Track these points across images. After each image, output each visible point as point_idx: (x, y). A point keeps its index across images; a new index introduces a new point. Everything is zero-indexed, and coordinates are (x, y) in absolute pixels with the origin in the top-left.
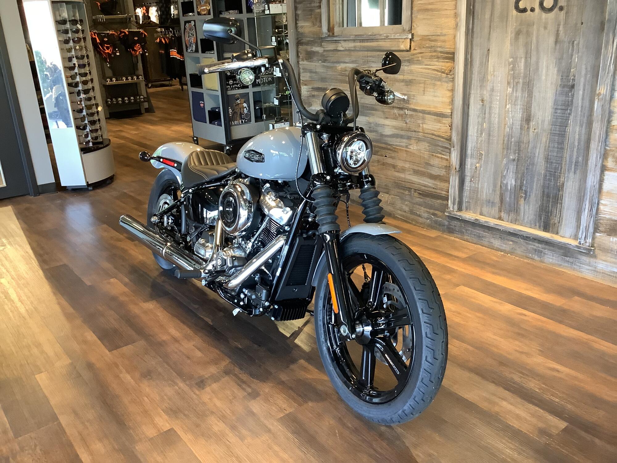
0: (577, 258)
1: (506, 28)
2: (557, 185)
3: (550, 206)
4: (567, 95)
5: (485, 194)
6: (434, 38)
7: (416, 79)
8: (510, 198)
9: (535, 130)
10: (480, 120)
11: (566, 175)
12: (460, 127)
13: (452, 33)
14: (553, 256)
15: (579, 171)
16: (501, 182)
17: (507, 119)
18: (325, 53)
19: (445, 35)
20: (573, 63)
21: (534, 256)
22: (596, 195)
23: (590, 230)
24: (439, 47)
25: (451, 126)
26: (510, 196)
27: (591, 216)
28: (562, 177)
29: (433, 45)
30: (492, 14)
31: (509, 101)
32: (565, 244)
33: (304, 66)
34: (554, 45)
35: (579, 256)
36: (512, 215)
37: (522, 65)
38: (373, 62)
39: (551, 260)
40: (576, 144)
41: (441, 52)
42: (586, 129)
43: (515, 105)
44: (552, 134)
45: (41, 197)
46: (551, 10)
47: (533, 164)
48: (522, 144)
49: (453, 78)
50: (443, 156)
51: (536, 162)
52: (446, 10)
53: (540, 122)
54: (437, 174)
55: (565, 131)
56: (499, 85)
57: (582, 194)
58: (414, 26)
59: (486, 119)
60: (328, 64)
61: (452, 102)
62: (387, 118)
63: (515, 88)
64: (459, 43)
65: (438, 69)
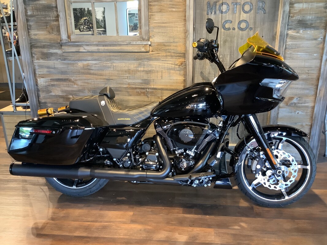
6: (167, 44)
7: (155, 69)
13: (182, 41)
18: (64, 54)
19: (177, 42)
24: (173, 50)
29: (167, 49)
33: (40, 63)
37: (228, 58)
38: (115, 59)
41: (174, 53)
46: (245, 29)
49: (185, 68)
52: (177, 27)
60: (69, 62)
61: (184, 82)
62: (131, 95)
64: (189, 48)
65: (172, 63)
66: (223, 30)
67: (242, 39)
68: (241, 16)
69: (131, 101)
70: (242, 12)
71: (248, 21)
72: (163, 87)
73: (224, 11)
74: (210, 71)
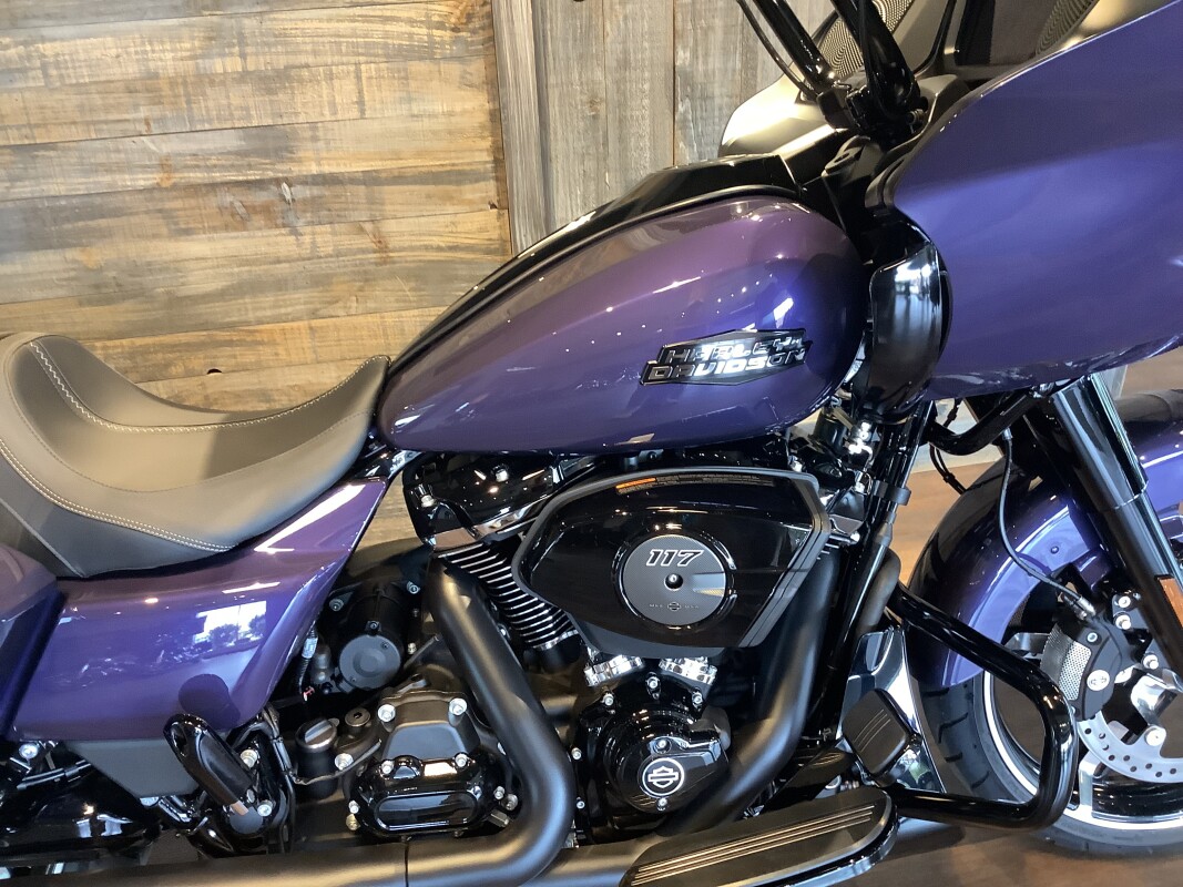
7: (310, 60)
10: (590, 165)
31: (684, 89)
43: (704, 99)
59: (612, 162)
61: (497, 122)
62: (187, 232)
69: (192, 265)
72: (377, 165)
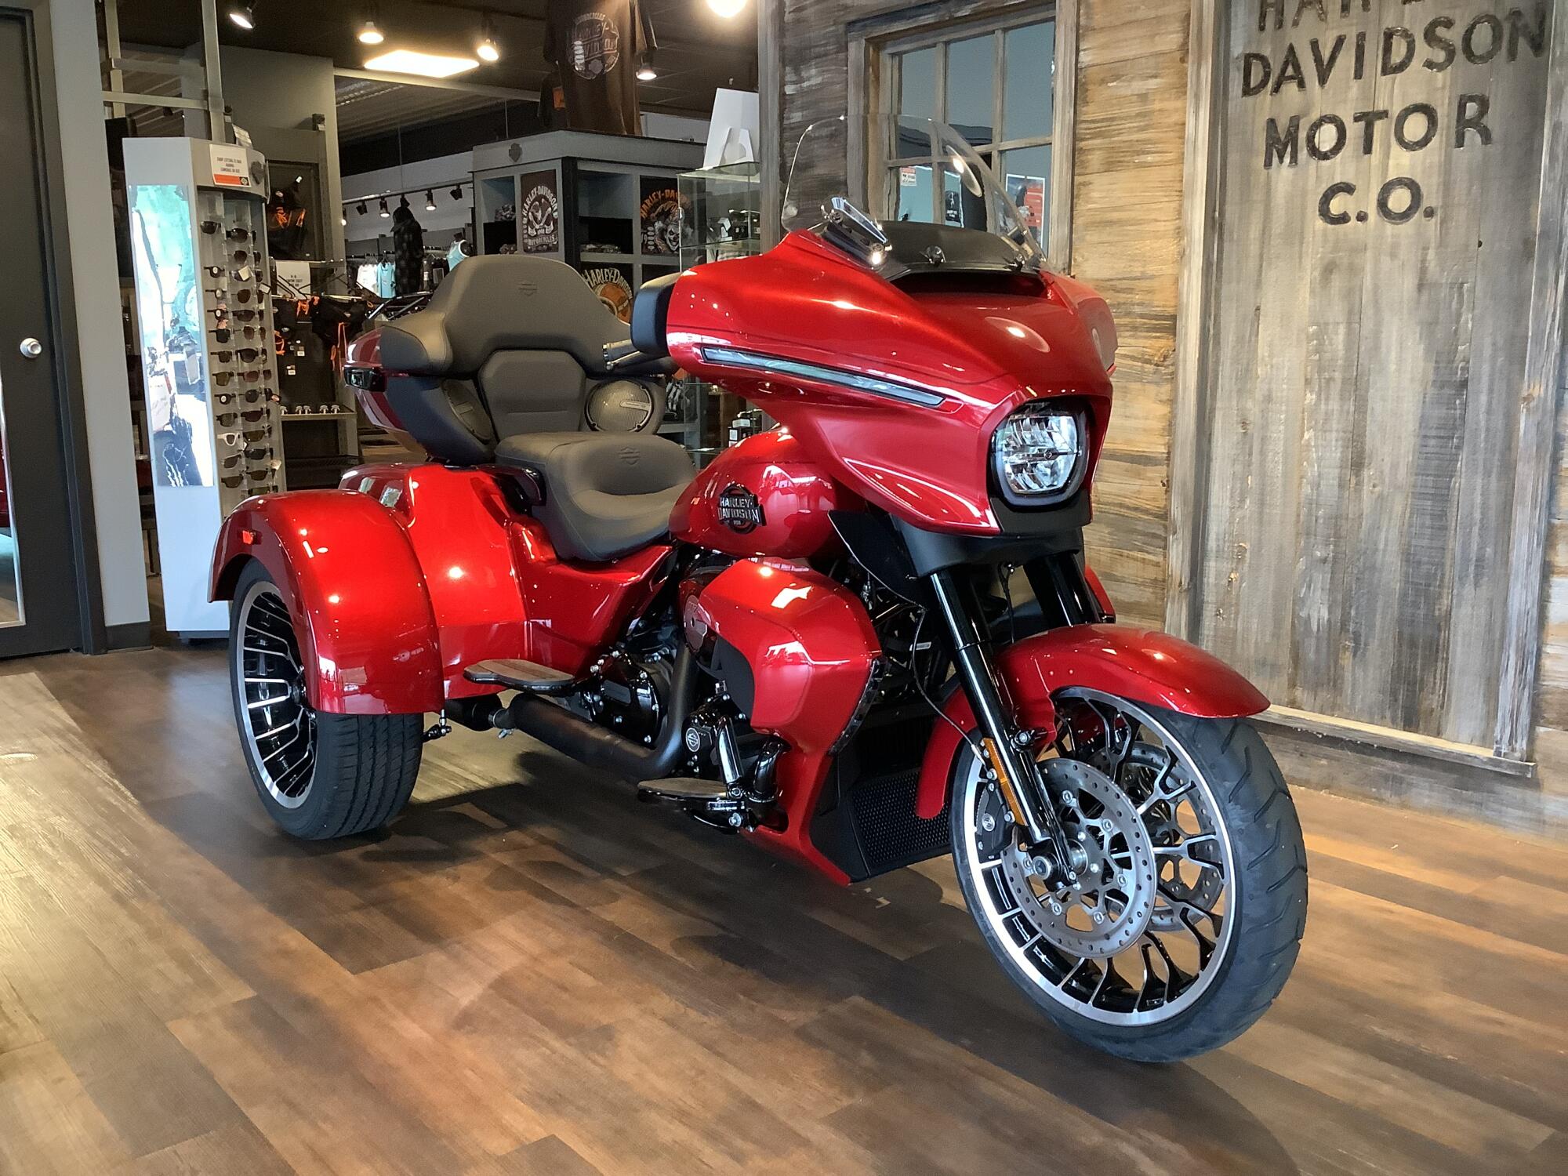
0: (1494, 793)
1: (1300, 257)
2: (1433, 616)
3: (1419, 667)
4: (1450, 405)
5: (1252, 646)
6: (1125, 284)
8: (1318, 651)
9: (1374, 486)
10: (1238, 468)
11: (1455, 591)
12: (1190, 485)
13: (1170, 271)
14: (1431, 789)
15: (1486, 579)
16: (1294, 613)
17: (1305, 463)
19: (1152, 277)
20: (1461, 330)
21: (1382, 791)
22: (1532, 635)
23: (1521, 720)
24: (1138, 304)
25: (1167, 485)
26: (1317, 646)
27: (1521, 684)
28: (1445, 596)
29: (1122, 301)
30: (1265, 230)
31: (1309, 422)
32: (1461, 756)
34: (1415, 294)
35: (1499, 788)
36: (1324, 695)
37: (1339, 338)
39: (1426, 801)
40: (1477, 516)
41: (1142, 316)
42: (1499, 480)
43: (1325, 432)
44: (1418, 496)
45: (111, 656)
46: (1405, 216)
47: (1373, 568)
48: (1343, 521)
49: (1172, 373)
50: (1147, 556)
51: (1379, 561)
52: (1156, 221)
53: (1387, 470)
54: (1132, 600)
55: (1449, 488)
56: (1285, 386)
57: (1498, 635)
58: (1075, 260)
59: (1254, 467)
61: (1170, 428)
63: (1323, 393)
64: (1188, 294)
65: (1136, 355)
66: (1321, 221)
67: (1393, 255)
68: (1391, 162)
70: (1396, 149)
71: (1418, 181)
73: (1325, 147)
74: (1270, 390)
